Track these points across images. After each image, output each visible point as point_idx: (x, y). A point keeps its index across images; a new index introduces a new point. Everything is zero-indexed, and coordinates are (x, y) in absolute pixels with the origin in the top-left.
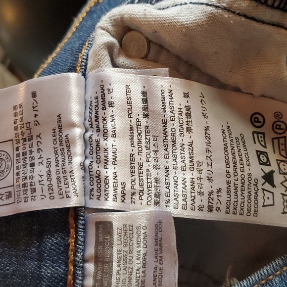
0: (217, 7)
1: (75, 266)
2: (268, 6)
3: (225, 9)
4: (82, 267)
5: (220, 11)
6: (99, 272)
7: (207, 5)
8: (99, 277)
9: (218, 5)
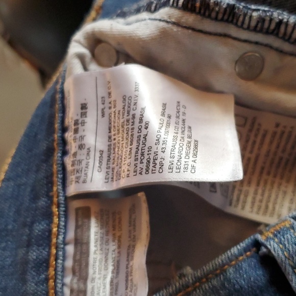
0: (167, 22)
1: (57, 248)
2: (212, 19)
3: (174, 23)
4: (63, 248)
5: (170, 25)
6: (78, 253)
7: (160, 20)
8: (78, 257)
9: (169, 20)
